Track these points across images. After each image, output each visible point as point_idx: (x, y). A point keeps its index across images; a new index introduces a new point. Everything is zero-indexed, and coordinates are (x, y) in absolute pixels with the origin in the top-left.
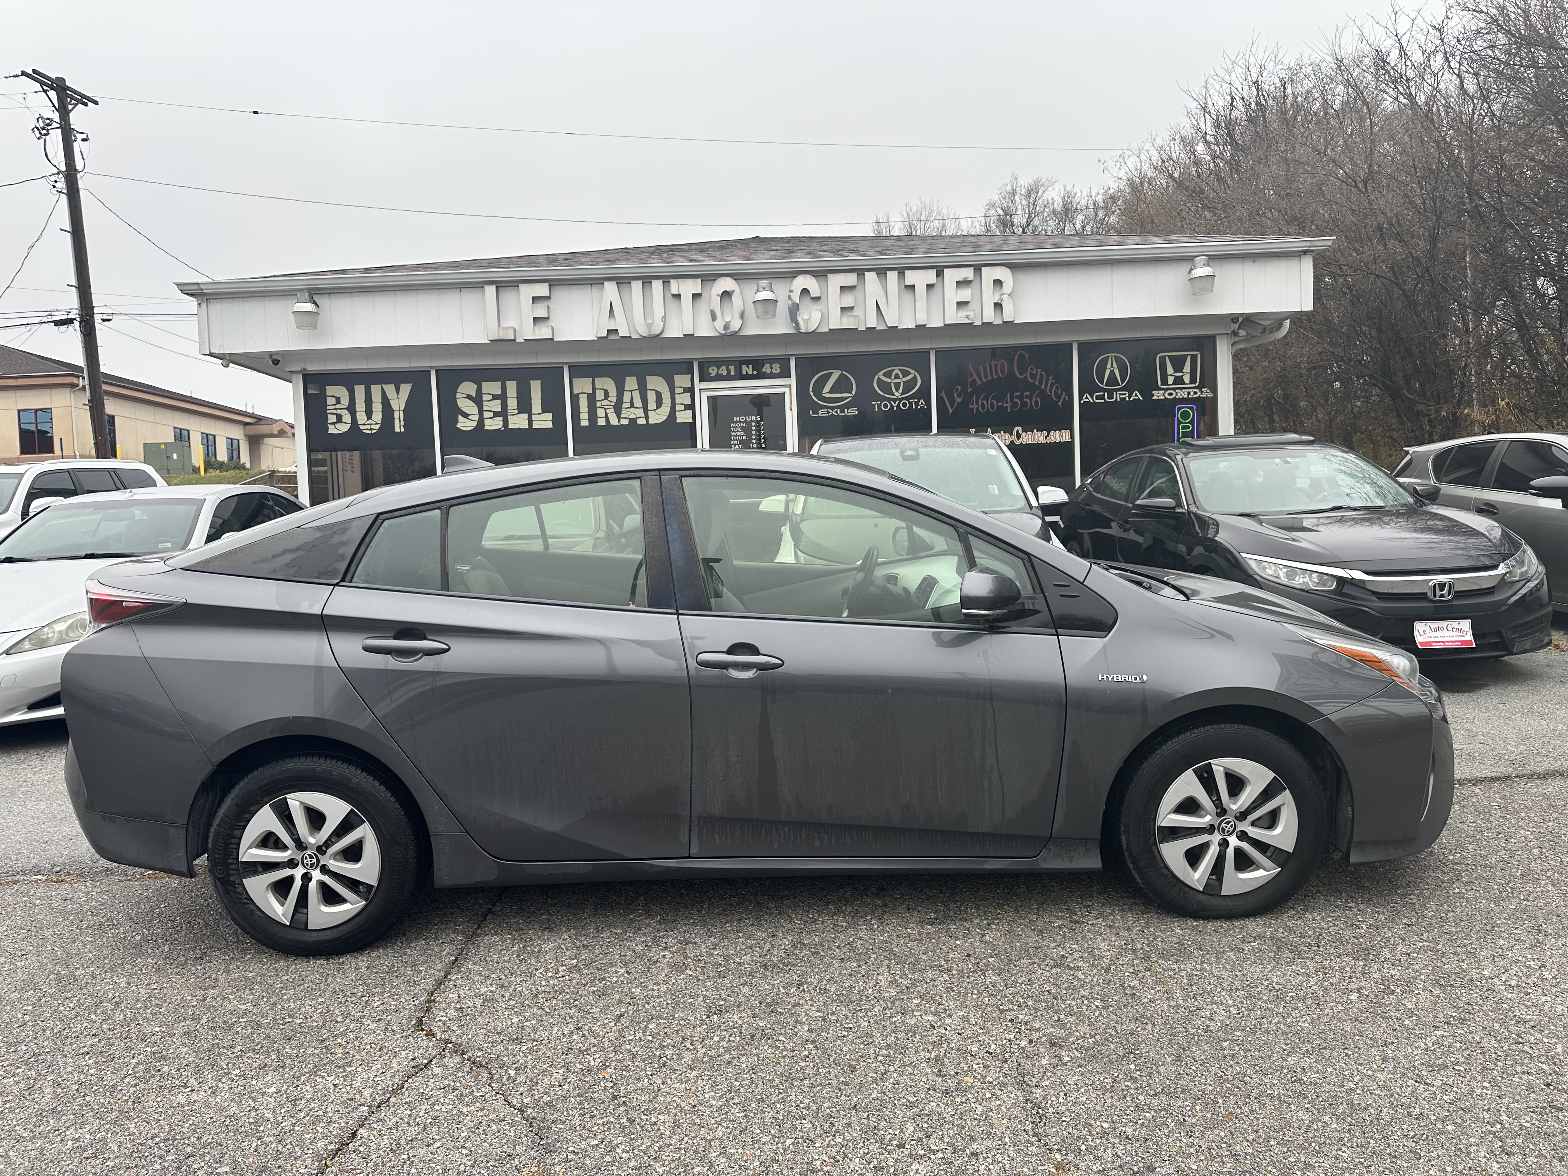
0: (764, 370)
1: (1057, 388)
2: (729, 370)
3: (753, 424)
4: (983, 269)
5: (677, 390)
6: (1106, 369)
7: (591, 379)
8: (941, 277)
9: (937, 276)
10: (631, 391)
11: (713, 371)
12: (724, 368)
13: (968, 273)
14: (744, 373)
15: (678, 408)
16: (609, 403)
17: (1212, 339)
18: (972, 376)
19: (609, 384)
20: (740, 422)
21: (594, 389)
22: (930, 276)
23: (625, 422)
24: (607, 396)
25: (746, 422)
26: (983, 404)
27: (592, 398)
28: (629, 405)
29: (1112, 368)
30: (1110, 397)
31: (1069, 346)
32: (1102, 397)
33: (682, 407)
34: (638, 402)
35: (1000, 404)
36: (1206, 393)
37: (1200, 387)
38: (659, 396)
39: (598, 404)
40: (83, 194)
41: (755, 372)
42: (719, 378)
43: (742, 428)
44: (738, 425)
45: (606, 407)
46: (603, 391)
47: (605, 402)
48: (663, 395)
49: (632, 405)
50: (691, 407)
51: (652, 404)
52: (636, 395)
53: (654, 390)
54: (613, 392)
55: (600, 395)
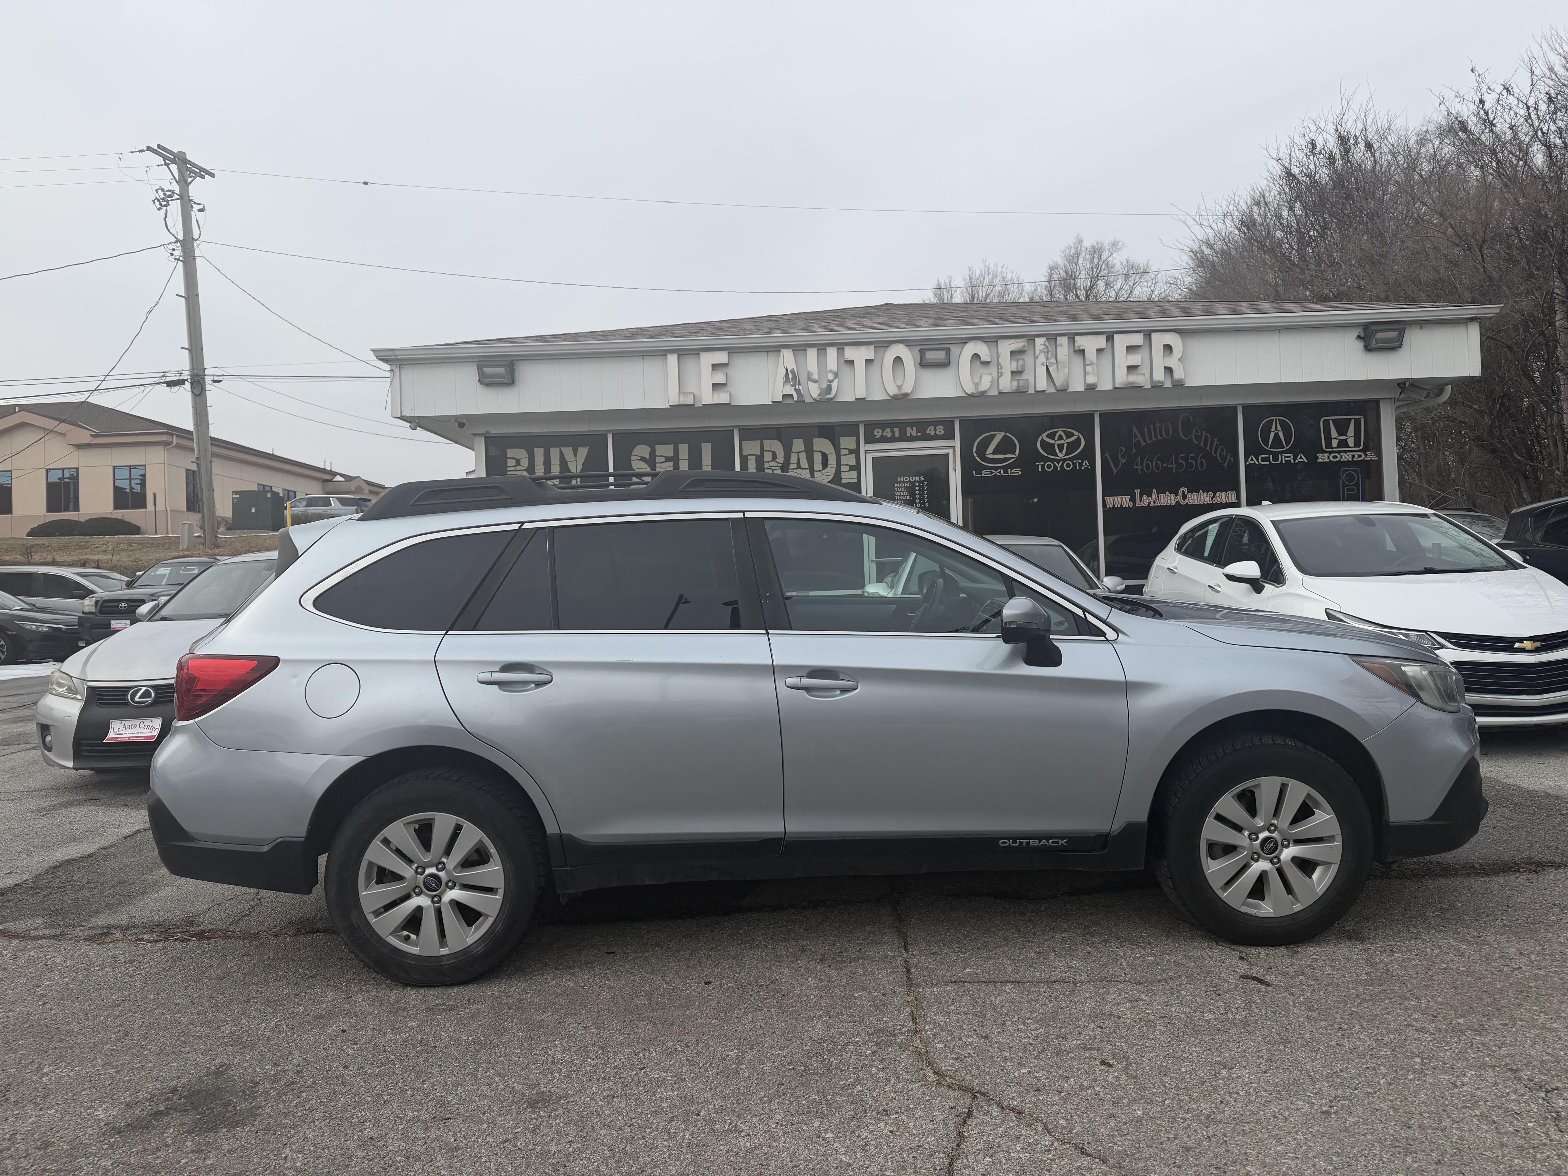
0: (928, 432)
1: (1222, 449)
2: (893, 433)
3: (917, 484)
4: (1153, 335)
5: (843, 452)
6: (1270, 432)
7: (759, 441)
8: (1110, 342)
9: (1107, 341)
10: (798, 453)
11: (878, 434)
12: (888, 430)
13: (1137, 339)
14: (908, 435)
15: (843, 468)
16: (776, 464)
17: (1377, 402)
18: (1136, 437)
19: (776, 446)
20: (904, 482)
21: (762, 450)
22: (1101, 342)
24: (774, 457)
25: (909, 482)
26: (1148, 466)
27: (760, 459)
28: (795, 466)
29: (1276, 430)
30: (1276, 459)
31: (1234, 408)
32: (1268, 459)
33: (847, 468)
34: (805, 462)
35: (1165, 465)
36: (1371, 456)
37: (1364, 451)
38: (825, 457)
39: (766, 465)
40: (198, 261)
41: (919, 434)
42: (884, 440)
43: (908, 487)
44: (902, 485)
45: (773, 468)
46: (771, 453)
47: (773, 464)
48: (829, 457)
49: (799, 466)
50: (856, 468)
51: (818, 466)
52: (803, 456)
53: (820, 451)
54: (780, 454)
55: (768, 457)
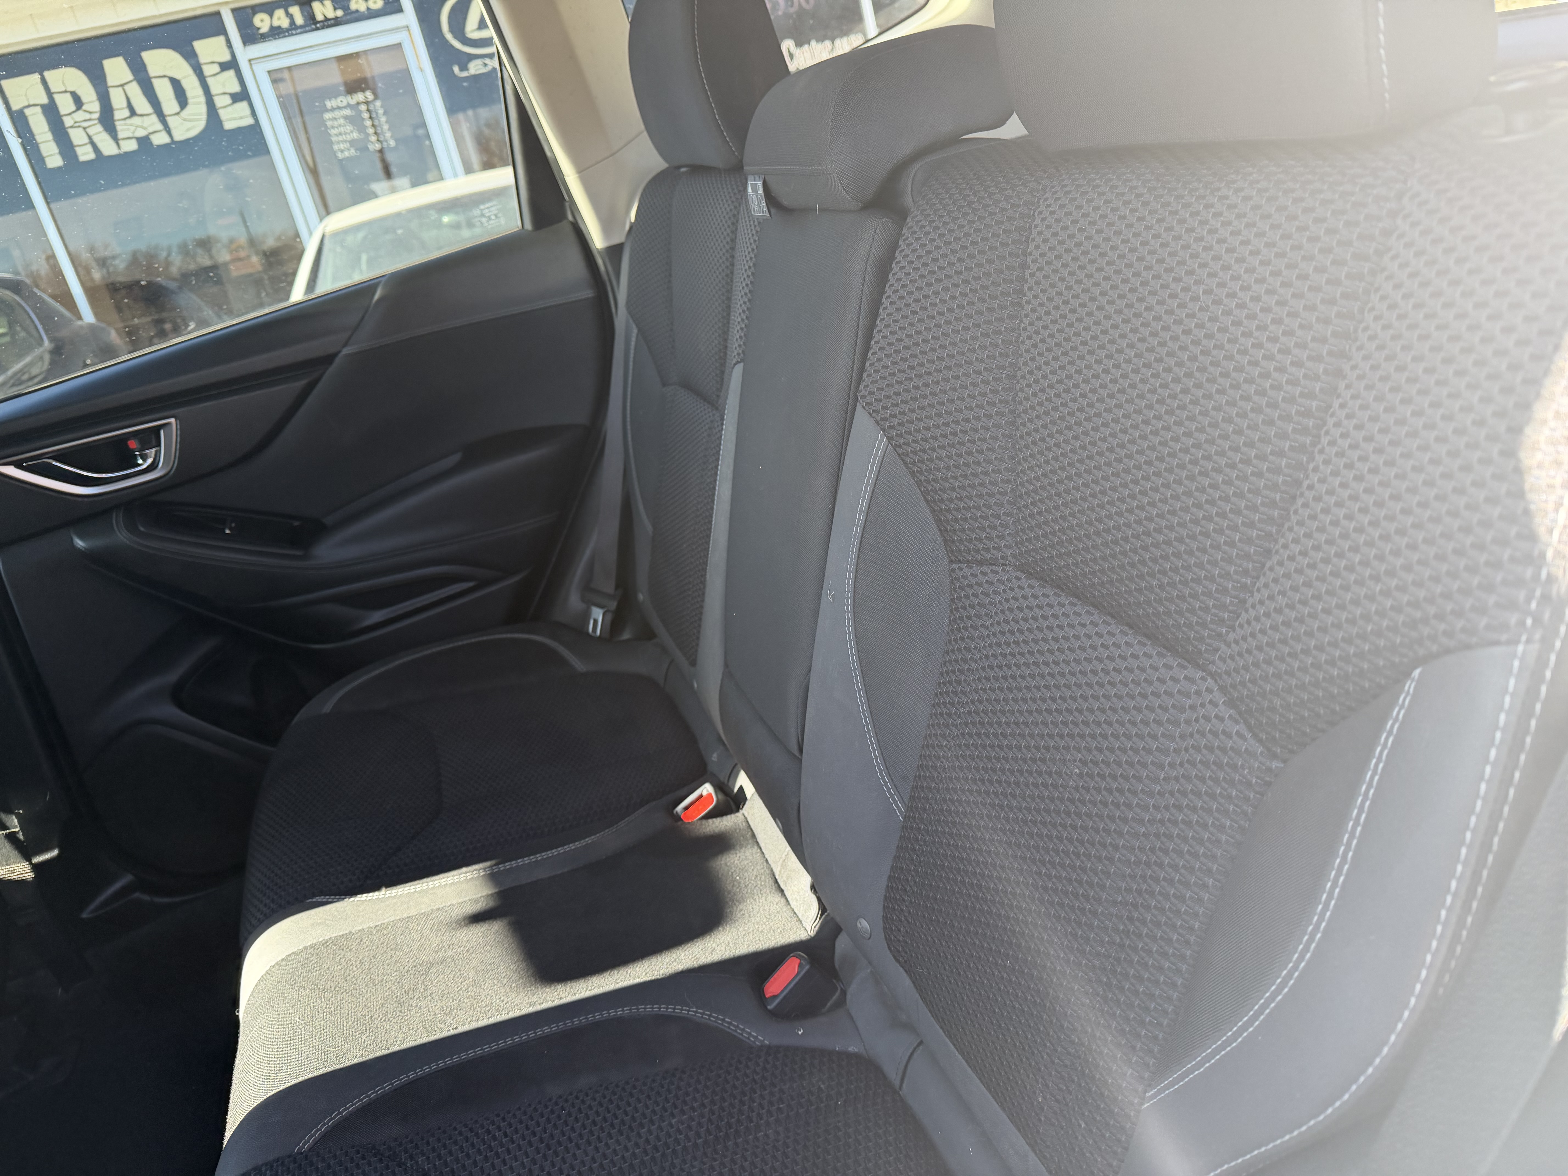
0: (353, 6)
2: (290, 16)
3: (363, 107)
5: (208, 70)
7: (36, 77)
10: (122, 86)
11: (262, 22)
12: (280, 13)
14: (319, 17)
15: (221, 101)
16: (88, 116)
19: (73, 80)
20: (339, 108)
21: (49, 94)
23: (131, 146)
24: (78, 102)
25: (349, 106)
27: (51, 111)
28: (127, 113)
33: (228, 100)
34: (142, 104)
38: (176, 85)
39: (68, 122)
41: (340, 13)
42: (276, 33)
43: (346, 118)
44: (337, 114)
45: (85, 124)
46: (68, 95)
47: (80, 116)
48: (185, 84)
49: (133, 113)
50: (242, 96)
51: (169, 103)
52: (135, 91)
53: (164, 76)
54: (88, 93)
55: (65, 104)
